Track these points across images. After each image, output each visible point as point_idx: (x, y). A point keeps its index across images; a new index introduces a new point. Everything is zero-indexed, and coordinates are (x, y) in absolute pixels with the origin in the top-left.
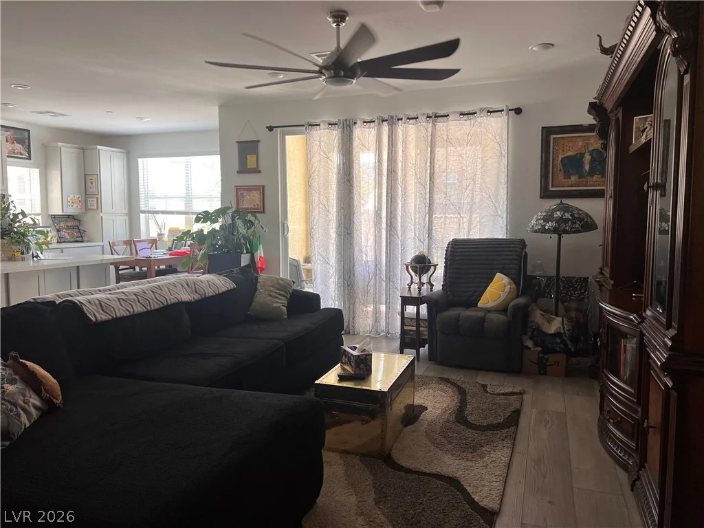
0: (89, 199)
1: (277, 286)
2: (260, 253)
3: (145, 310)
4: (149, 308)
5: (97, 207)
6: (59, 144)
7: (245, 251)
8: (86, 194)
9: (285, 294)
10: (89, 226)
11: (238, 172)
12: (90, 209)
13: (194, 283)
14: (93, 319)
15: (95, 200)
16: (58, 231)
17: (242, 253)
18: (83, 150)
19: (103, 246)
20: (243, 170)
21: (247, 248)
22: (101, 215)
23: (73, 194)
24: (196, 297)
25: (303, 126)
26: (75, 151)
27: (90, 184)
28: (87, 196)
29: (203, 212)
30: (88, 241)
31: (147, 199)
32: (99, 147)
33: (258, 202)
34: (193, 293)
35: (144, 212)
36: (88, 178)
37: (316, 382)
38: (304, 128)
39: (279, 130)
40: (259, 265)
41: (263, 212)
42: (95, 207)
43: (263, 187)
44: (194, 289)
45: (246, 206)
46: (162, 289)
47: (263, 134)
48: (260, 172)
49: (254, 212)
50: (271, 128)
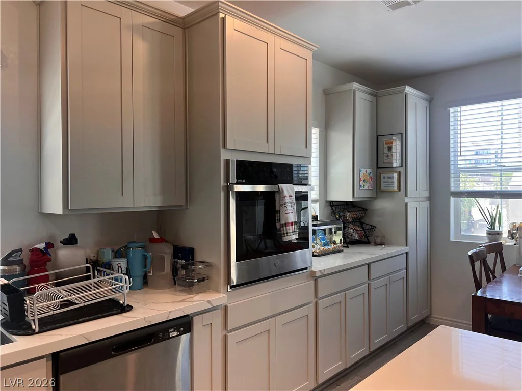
0: (383, 175)
5: (399, 190)
6: (353, 85)
8: (377, 167)
12: (383, 192)
15: (396, 175)
19: (407, 253)
22: (406, 200)
23: (365, 167)
27: (386, 151)
28: (380, 170)
32: (405, 89)
36: (383, 141)
42: (396, 188)
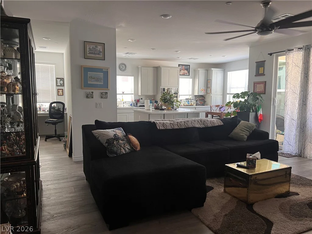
1: (246, 126)
2: (260, 112)
3: (179, 128)
4: (180, 128)
5: (210, 92)
6: (199, 69)
7: (251, 111)
9: (249, 130)
10: (207, 100)
11: (255, 76)
12: (208, 93)
13: (204, 121)
14: (158, 128)
16: (197, 101)
17: (250, 112)
18: (207, 70)
20: (258, 74)
21: (253, 110)
22: (211, 95)
23: (202, 87)
24: (203, 126)
25: (285, 51)
26: (204, 71)
27: (208, 83)
28: (207, 88)
29: (236, 94)
30: (206, 105)
31: (230, 88)
32: (212, 69)
33: (263, 89)
34: (202, 125)
35: (228, 94)
36: (208, 81)
37: (226, 165)
38: (285, 52)
39: (275, 54)
40: (259, 118)
41: (265, 93)
43: (265, 82)
44: (203, 123)
45: (257, 91)
46: (189, 122)
47: (267, 58)
48: (264, 75)
49: (260, 94)
50: (271, 54)
